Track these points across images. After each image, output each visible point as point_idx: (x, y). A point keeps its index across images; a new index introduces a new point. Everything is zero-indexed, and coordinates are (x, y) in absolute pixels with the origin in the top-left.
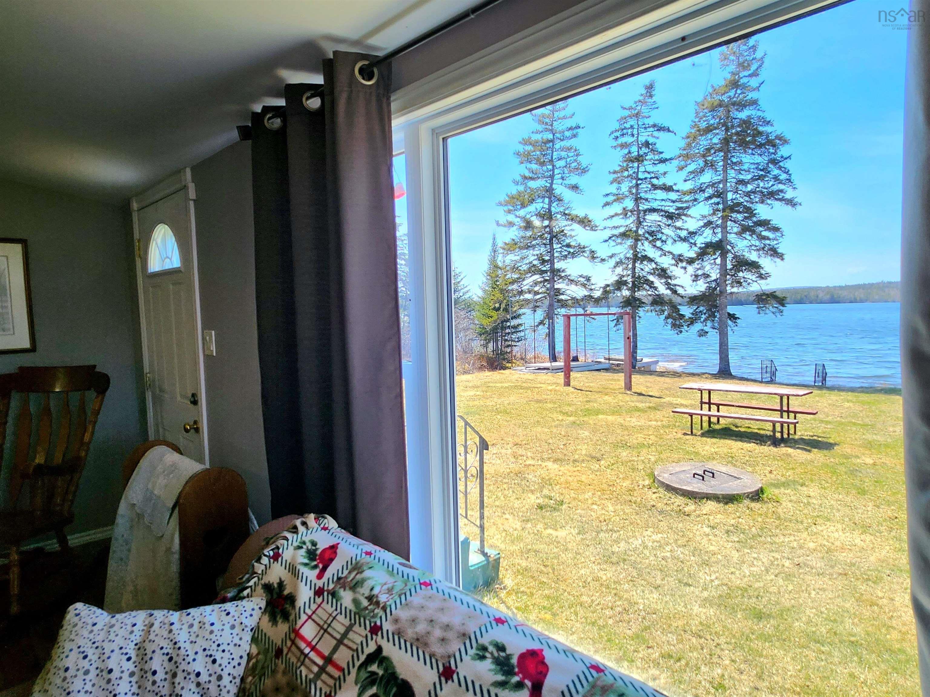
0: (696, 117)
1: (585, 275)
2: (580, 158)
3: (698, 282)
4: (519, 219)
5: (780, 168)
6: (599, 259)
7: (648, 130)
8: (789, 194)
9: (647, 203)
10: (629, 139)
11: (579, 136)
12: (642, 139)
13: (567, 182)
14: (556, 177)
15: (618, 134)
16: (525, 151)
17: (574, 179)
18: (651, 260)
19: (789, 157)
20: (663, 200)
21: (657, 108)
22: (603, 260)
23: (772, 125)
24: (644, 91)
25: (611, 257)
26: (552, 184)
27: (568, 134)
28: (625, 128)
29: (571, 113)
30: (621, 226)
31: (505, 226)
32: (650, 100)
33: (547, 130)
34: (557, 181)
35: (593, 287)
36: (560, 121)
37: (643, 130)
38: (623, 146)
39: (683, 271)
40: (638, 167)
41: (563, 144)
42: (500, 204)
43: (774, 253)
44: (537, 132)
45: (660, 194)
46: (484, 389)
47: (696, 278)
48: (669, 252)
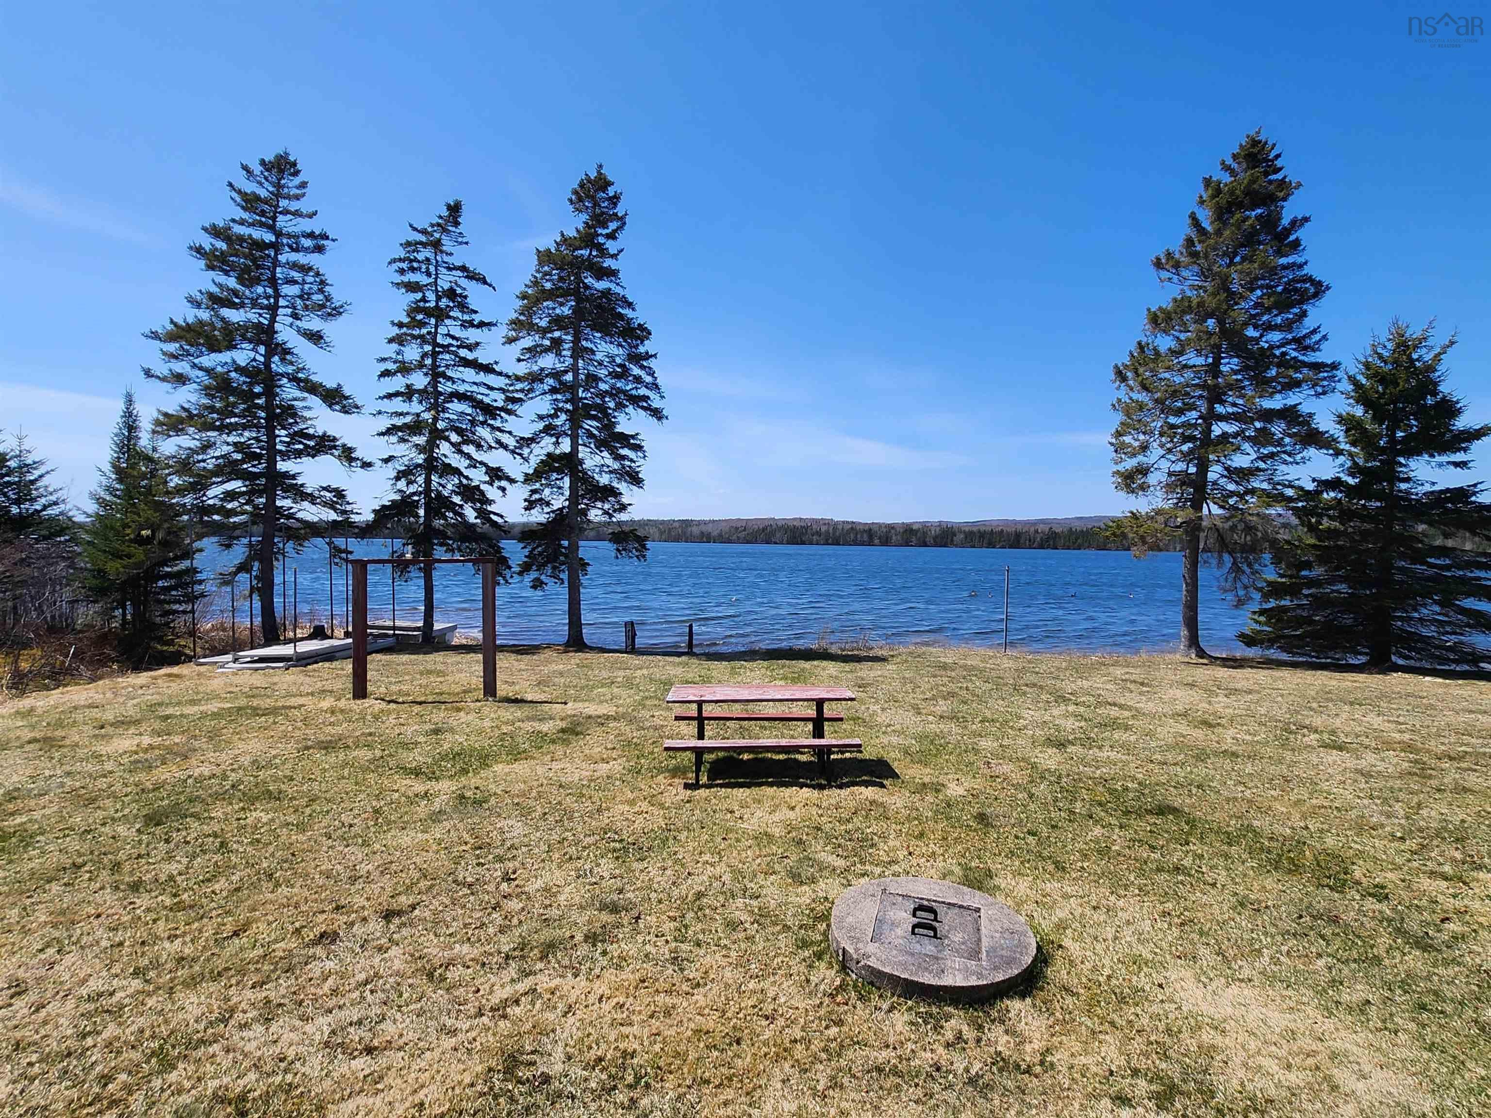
0: (538, 271)
1: (334, 486)
2: (327, 289)
3: (532, 511)
4: (201, 373)
5: (642, 367)
6: (359, 463)
7: (454, 272)
8: (656, 403)
9: (449, 384)
10: (424, 280)
11: (328, 254)
12: (444, 284)
13: (304, 324)
14: (281, 311)
15: (405, 265)
16: (216, 249)
17: (314, 323)
18: (457, 472)
19: (655, 356)
20: (475, 383)
21: (467, 243)
22: (367, 465)
23: (633, 309)
24: (445, 213)
25: (386, 461)
26: (273, 320)
27: (307, 243)
28: (416, 260)
29: (311, 210)
30: (408, 413)
31: (164, 379)
32: (453, 229)
33: (262, 225)
34: (283, 318)
35: (349, 508)
36: (289, 217)
37: (444, 271)
38: (412, 287)
39: (500, 493)
40: (436, 327)
41: (294, 257)
42: (155, 336)
43: (635, 479)
44: (242, 222)
45: (469, 374)
46: (157, 725)
47: (530, 505)
48: (481, 463)
